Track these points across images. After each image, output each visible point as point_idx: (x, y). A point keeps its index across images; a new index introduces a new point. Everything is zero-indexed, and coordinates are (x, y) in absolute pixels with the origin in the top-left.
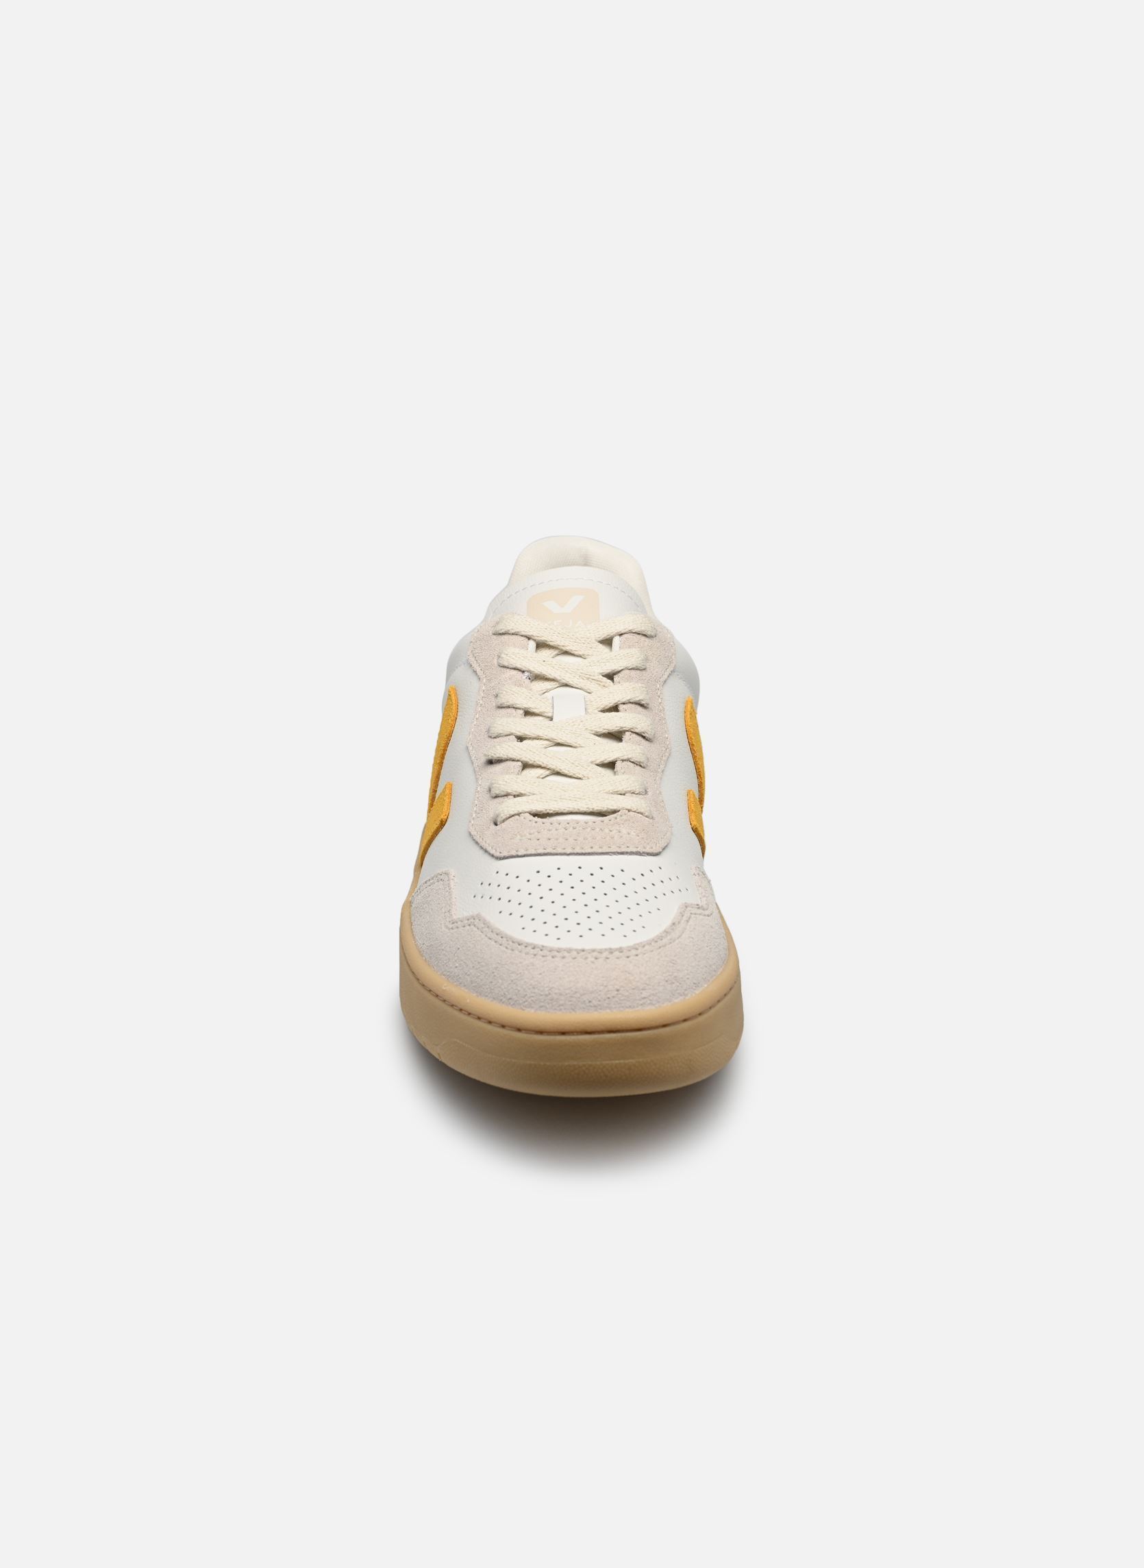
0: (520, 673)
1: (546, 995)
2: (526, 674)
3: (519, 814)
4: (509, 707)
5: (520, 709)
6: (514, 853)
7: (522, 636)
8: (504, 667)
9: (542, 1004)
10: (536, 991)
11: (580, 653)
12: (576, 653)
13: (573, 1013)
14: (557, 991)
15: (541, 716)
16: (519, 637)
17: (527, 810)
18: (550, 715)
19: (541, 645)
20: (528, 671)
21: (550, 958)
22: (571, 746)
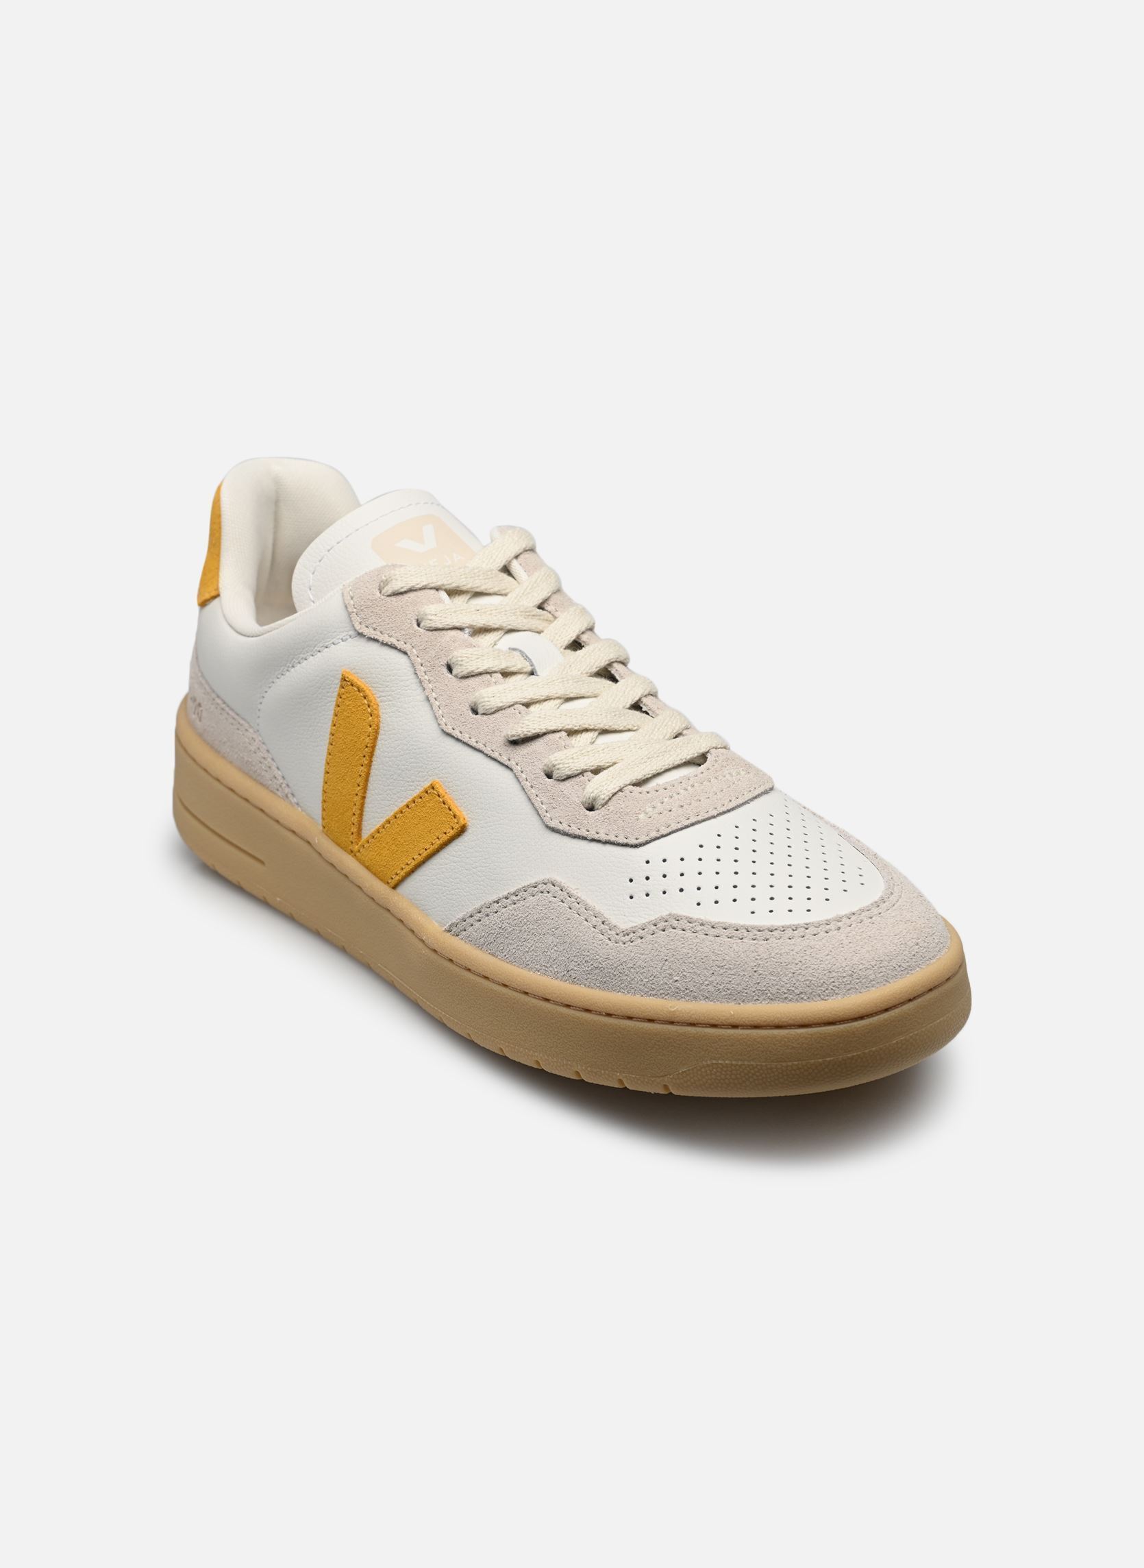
0: (459, 631)
1: (851, 975)
2: (467, 631)
3: (621, 790)
4: (480, 674)
5: (495, 672)
6: (654, 834)
7: (431, 589)
8: (437, 629)
9: (848, 987)
10: (834, 974)
11: (496, 589)
12: (491, 591)
13: (888, 984)
14: (861, 967)
15: (521, 673)
16: (428, 591)
17: (628, 783)
18: (529, 669)
19: (453, 593)
20: (467, 627)
21: (822, 934)
22: (583, 697)
